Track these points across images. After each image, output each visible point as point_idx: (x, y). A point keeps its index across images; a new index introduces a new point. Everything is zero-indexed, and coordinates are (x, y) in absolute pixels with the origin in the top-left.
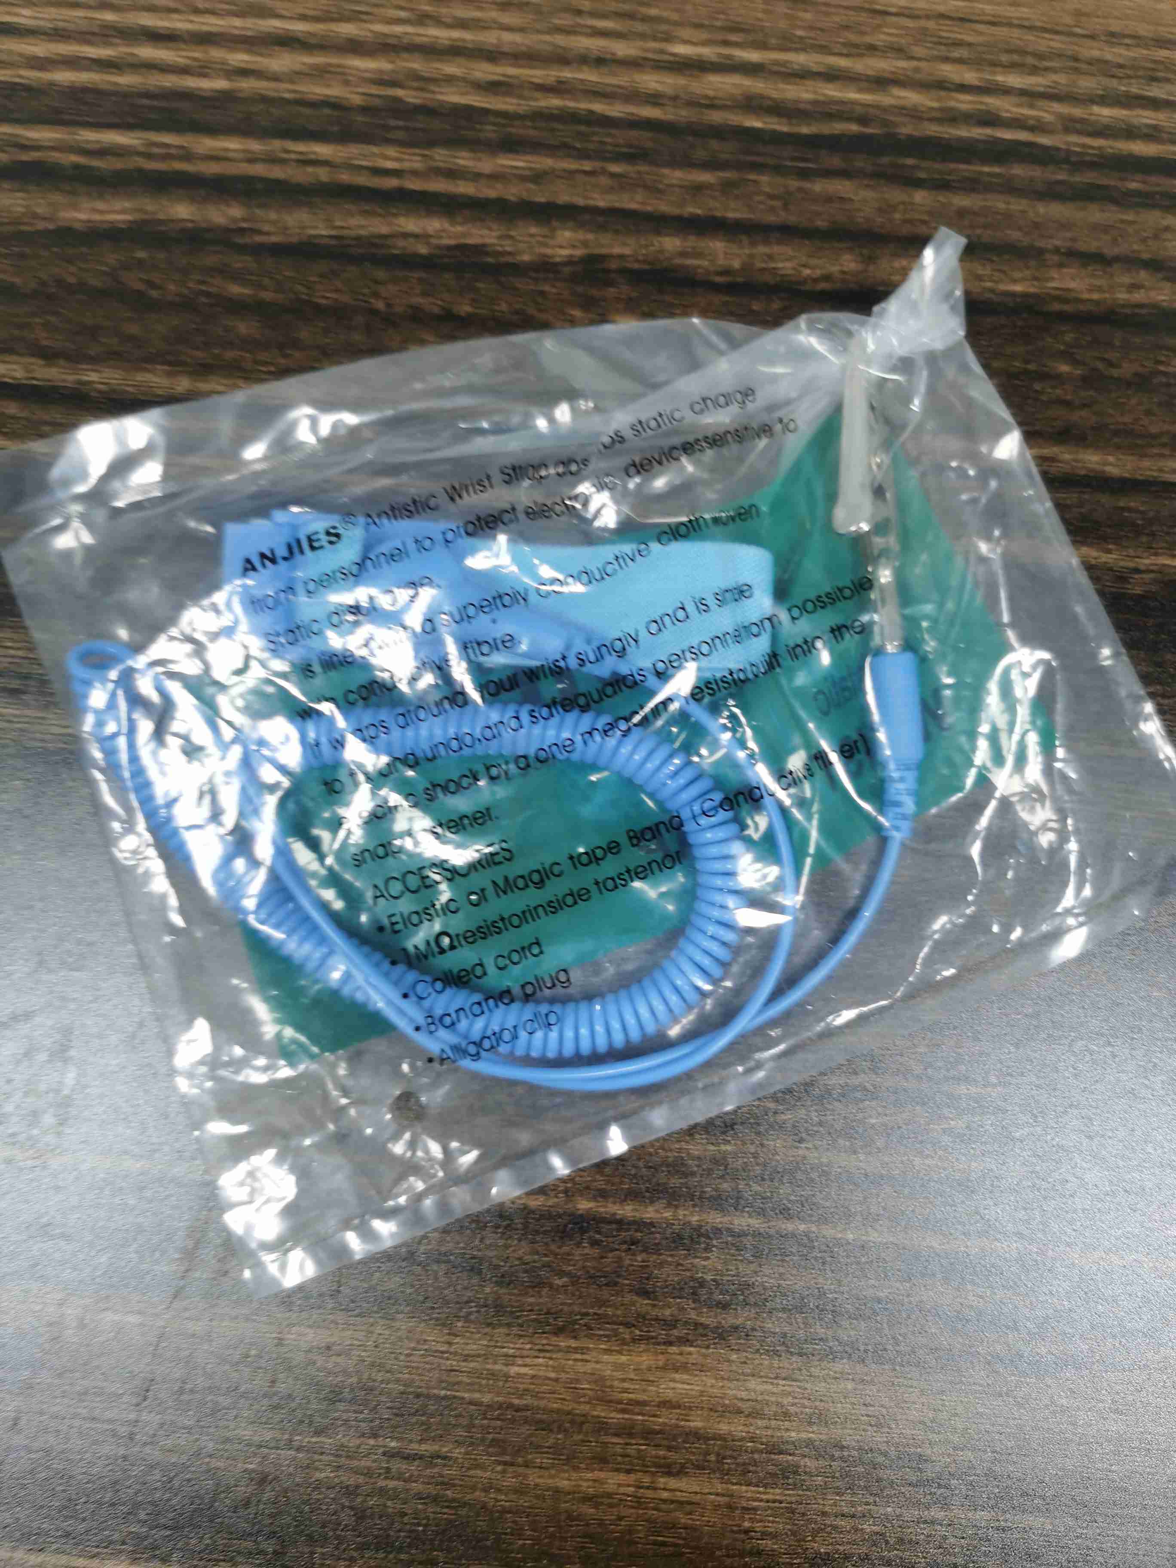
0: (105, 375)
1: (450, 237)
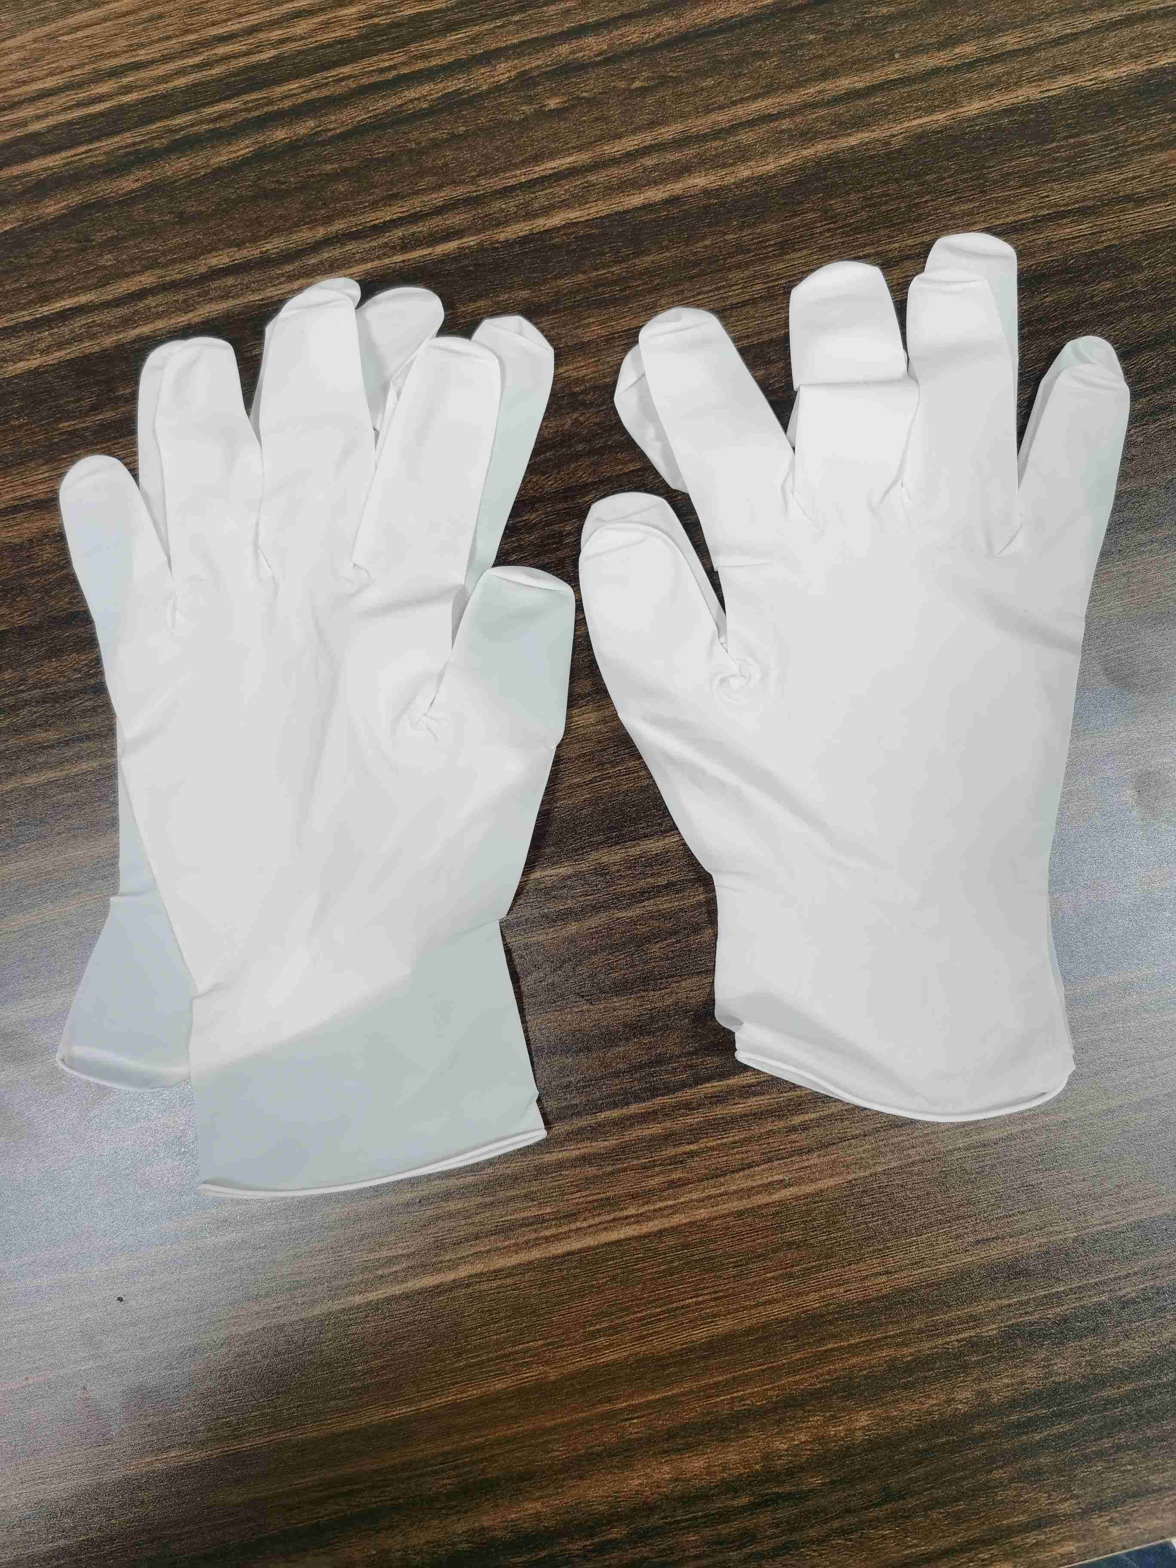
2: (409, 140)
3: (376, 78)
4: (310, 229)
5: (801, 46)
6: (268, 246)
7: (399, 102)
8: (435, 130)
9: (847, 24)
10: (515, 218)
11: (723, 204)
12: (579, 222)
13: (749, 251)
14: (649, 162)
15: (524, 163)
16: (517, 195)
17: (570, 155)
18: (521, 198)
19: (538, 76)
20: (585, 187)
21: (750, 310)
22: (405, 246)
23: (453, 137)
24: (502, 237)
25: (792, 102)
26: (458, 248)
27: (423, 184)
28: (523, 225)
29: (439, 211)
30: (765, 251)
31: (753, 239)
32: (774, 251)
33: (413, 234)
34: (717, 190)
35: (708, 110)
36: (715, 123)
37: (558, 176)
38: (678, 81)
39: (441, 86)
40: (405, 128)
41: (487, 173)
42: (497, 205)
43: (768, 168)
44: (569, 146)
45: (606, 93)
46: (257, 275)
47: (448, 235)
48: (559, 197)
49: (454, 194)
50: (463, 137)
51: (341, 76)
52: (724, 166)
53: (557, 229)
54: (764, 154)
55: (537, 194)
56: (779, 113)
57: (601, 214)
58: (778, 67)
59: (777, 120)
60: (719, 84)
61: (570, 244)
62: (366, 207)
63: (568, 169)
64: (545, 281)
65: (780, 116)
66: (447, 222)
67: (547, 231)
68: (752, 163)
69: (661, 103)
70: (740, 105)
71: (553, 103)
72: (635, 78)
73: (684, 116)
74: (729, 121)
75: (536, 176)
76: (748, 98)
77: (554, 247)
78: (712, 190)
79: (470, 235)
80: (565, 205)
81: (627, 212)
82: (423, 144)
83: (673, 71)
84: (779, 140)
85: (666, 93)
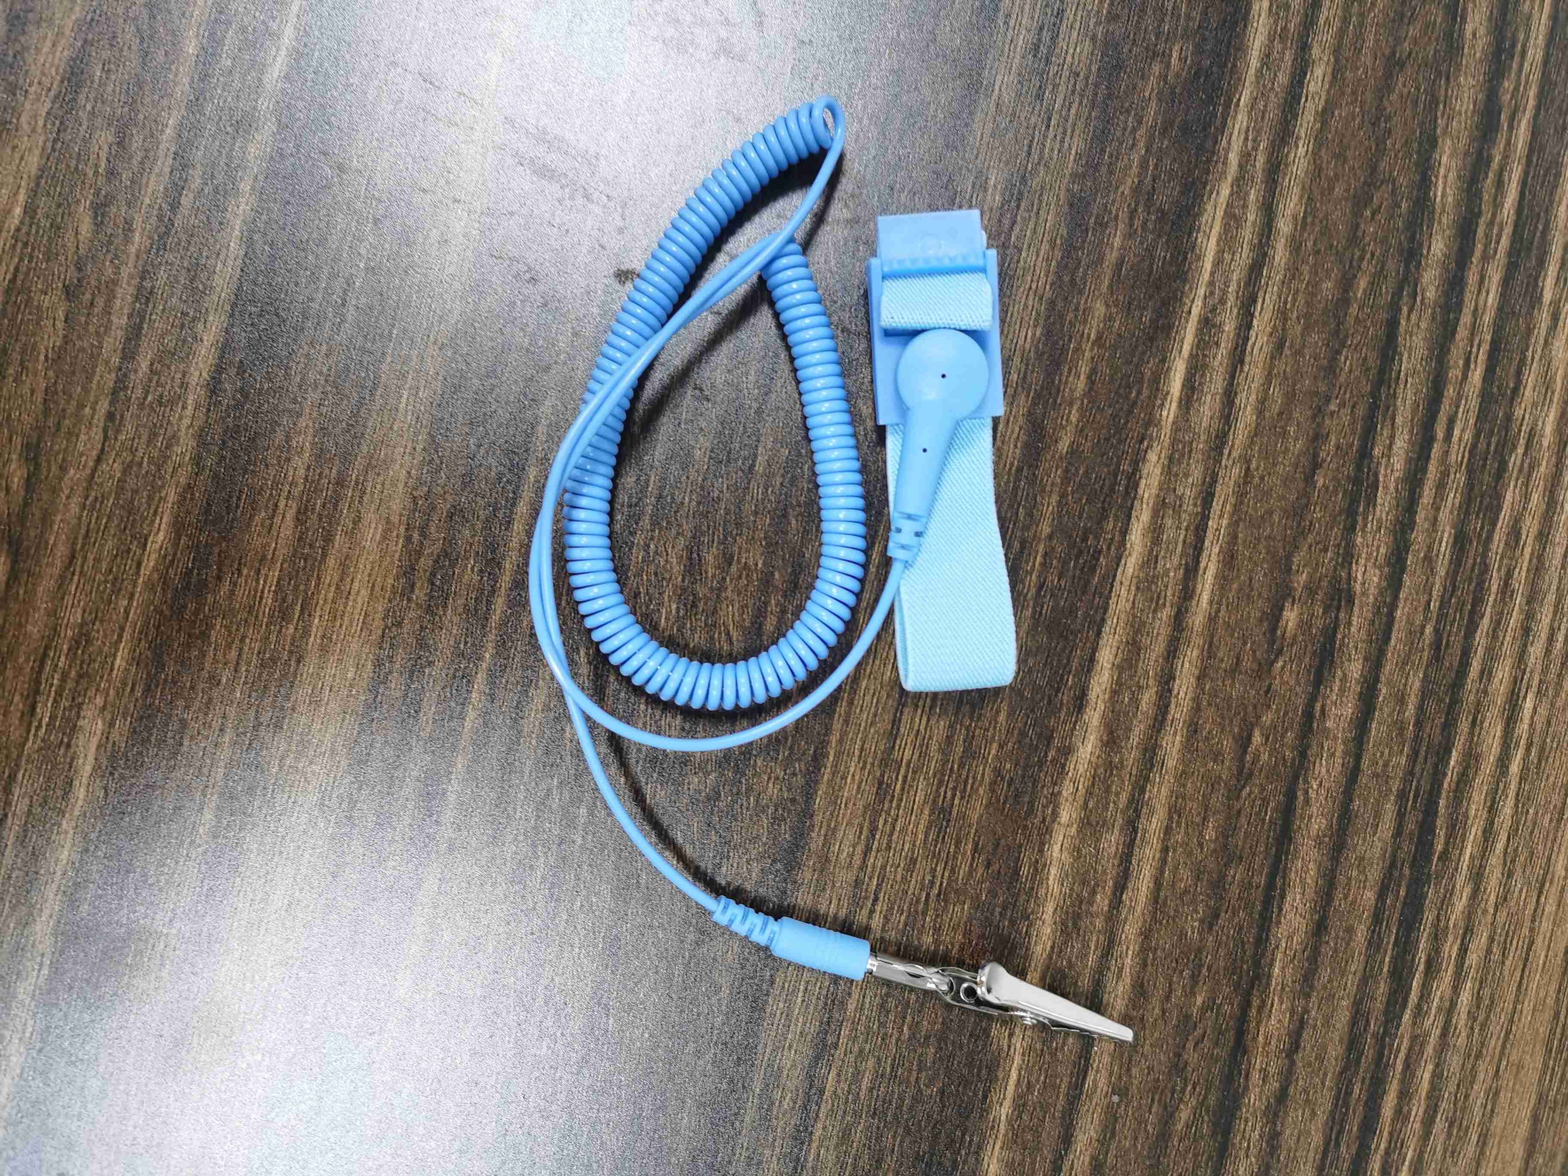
0: (1302, 160)
1: (1386, 476)
2: (1342, 405)
3: (1445, 408)
4: (1295, 217)
5: (1194, 979)
6: (1301, 151)
7: (1399, 420)
8: (1338, 447)
9: (1191, 1056)
10: (1167, 487)
11: (1041, 764)
12: (1118, 565)
13: (961, 766)
14: (1148, 698)
15: (1233, 538)
16: (1195, 505)
17: (1211, 602)
18: (1190, 507)
19: (1337, 617)
20: (1159, 597)
21: (883, 725)
22: (1207, 323)
23: (1316, 465)
24: (1152, 457)
25: (1127, 927)
26: (1168, 393)
27: (1276, 392)
28: (1154, 491)
29: (1229, 396)
30: (951, 786)
31: (974, 778)
32: (945, 797)
33: (1217, 344)
34: (1063, 766)
35: (1175, 811)
36: (1152, 813)
37: (1191, 571)
38: (1234, 793)
39: (1392, 486)
40: (1361, 411)
41: (1246, 483)
42: (1196, 473)
43: (1056, 848)
44: (1224, 607)
45: (1267, 692)
46: (1273, 113)
47: (1191, 388)
48: (1165, 557)
49: (1241, 425)
50: (1309, 479)
51: (1472, 366)
52: (1089, 793)
53: (1125, 531)
54: (1077, 852)
55: (1183, 532)
56: (1121, 902)
57: (1113, 600)
58: (1182, 935)
59: (1114, 894)
60: (1201, 845)
61: (1097, 538)
62: (1286, 303)
63: (1193, 591)
64: (1066, 479)
65: (1116, 902)
66: (1209, 397)
67: (1129, 517)
68: (1073, 830)
69: (1217, 756)
70: (1158, 855)
71: (1291, 617)
72: (1267, 739)
73: (1182, 776)
74: (1145, 831)
75: (1207, 543)
76: (1161, 871)
77: (1103, 516)
78: (1066, 759)
79: (1176, 417)
80: (1150, 560)
81: (1099, 634)
82: (1328, 422)
83: (1249, 795)
84: (1083, 883)
85: (1225, 770)
